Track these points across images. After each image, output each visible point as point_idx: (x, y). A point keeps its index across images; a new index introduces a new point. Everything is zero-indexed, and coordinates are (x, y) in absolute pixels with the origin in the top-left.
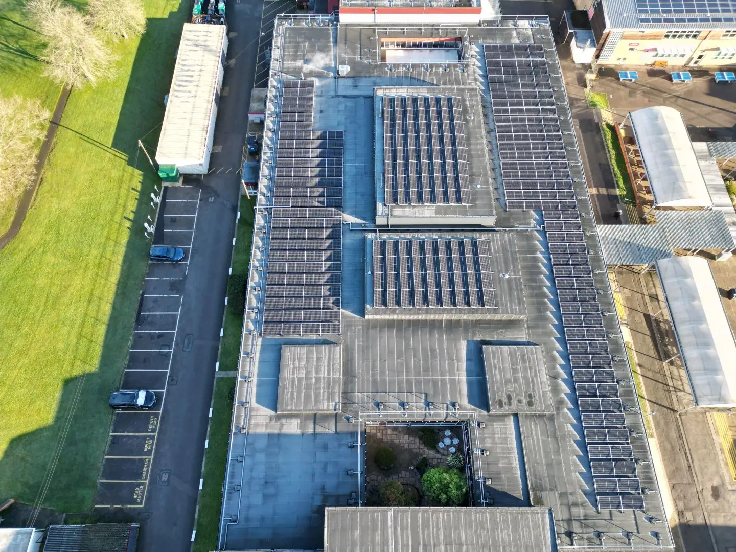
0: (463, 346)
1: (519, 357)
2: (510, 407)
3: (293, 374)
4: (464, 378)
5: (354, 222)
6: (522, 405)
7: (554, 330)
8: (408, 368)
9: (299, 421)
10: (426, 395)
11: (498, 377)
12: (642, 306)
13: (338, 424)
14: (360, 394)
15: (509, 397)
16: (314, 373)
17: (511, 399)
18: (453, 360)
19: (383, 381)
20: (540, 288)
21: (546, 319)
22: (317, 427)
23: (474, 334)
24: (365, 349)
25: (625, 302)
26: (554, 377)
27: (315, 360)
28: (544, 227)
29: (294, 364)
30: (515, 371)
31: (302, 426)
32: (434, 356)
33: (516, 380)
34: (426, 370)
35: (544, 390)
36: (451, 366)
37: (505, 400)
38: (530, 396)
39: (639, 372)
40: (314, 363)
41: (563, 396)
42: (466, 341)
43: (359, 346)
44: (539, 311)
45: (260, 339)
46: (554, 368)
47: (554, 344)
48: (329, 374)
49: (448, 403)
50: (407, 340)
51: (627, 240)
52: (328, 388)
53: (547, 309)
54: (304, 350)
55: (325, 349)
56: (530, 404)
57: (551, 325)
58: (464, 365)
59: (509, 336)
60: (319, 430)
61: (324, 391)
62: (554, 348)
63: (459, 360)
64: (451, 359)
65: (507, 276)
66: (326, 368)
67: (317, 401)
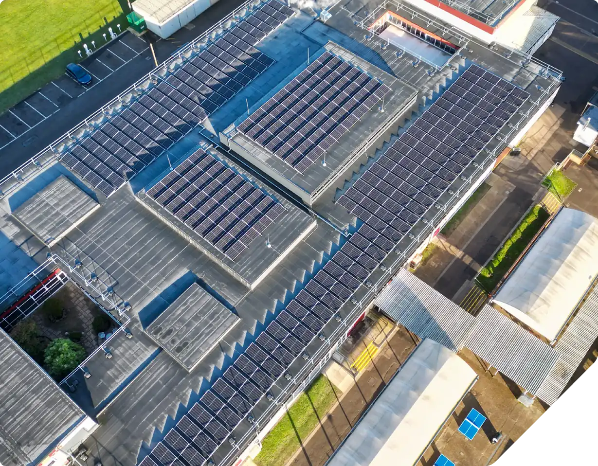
0: (183, 272)
1: (212, 311)
2: (161, 339)
3: (48, 198)
4: (156, 294)
5: (208, 129)
6: (172, 345)
7: (265, 316)
8: (126, 256)
9: (18, 231)
10: (117, 283)
11: (179, 312)
12: (389, 375)
13: (39, 253)
14: (75, 246)
15: (169, 332)
16: (61, 207)
17: (169, 335)
18: (164, 276)
19: (100, 251)
20: (292, 278)
21: (269, 304)
22: (25, 244)
23: (200, 271)
24: (113, 220)
25: (377, 360)
26: (222, 347)
27: (71, 199)
28: (350, 236)
29: (55, 192)
30: (196, 318)
31: (17, 236)
32: (153, 263)
33: (189, 325)
34: (137, 267)
35: (201, 349)
36: (158, 279)
37: (164, 331)
38: (186, 344)
39: (323, 421)
40: (68, 202)
41: (213, 367)
42: (188, 271)
43: (111, 214)
44: (270, 294)
45: (56, 162)
46: (231, 342)
47: (252, 325)
48: (68, 216)
49: (125, 302)
50: (149, 237)
52: (57, 224)
53: (279, 297)
54: (73, 188)
55: (86, 198)
56: (179, 350)
57: (266, 310)
58: (167, 285)
59: (225, 293)
60: (24, 247)
61: (52, 224)
62: (248, 328)
63: (167, 279)
64: (163, 274)
65: (269, 246)
66: (71, 211)
67: (41, 227)
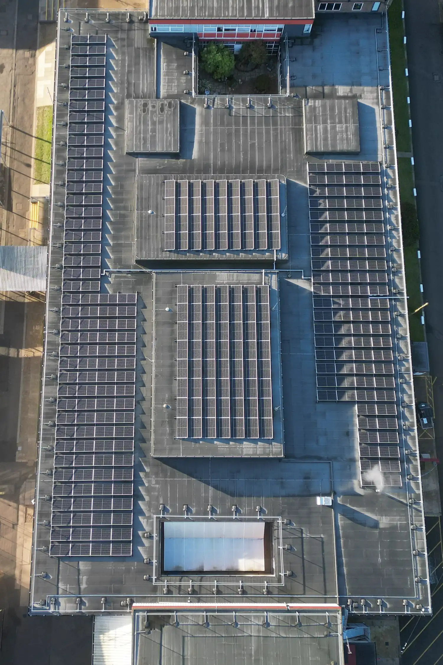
0: (195, 154)
1: (148, 142)
2: (163, 102)
3: (347, 127)
4: (197, 127)
6: (152, 104)
7: (112, 169)
8: (245, 135)
9: (337, 94)
10: (230, 115)
11: (169, 126)
12: (11, 220)
13: (305, 93)
14: (287, 115)
15: (162, 110)
16: (329, 128)
17: (161, 108)
18: (205, 142)
19: (267, 124)
20: (117, 208)
21: (116, 179)
22: (321, 91)
23: (184, 164)
24: (284, 151)
25: (27, 223)
26: (120, 129)
27: (329, 139)
28: (102, 272)
29: (347, 135)
30: (154, 131)
31: (336, 91)
32: (222, 145)
33: (154, 123)
34: (230, 135)
35: (131, 116)
36: (207, 138)
37: (166, 108)
38: (144, 111)
40: (329, 136)
41: (115, 113)
42: (193, 158)
43: (289, 153)
44: (122, 186)
45: (379, 160)
46: (118, 136)
47: (114, 157)
48: (316, 127)
49: (212, 109)
50: (245, 159)
51: (12, 274)
52: (315, 116)
53: (113, 188)
54: (339, 148)
55: (321, 148)
56: (145, 105)
57: (114, 173)
58: (196, 138)
59: (155, 163)
60: (320, 89)
61: (319, 113)
62: (115, 153)
63: (200, 142)
64: (208, 143)
65: (150, 212)
66: (318, 132)
67: (324, 106)
